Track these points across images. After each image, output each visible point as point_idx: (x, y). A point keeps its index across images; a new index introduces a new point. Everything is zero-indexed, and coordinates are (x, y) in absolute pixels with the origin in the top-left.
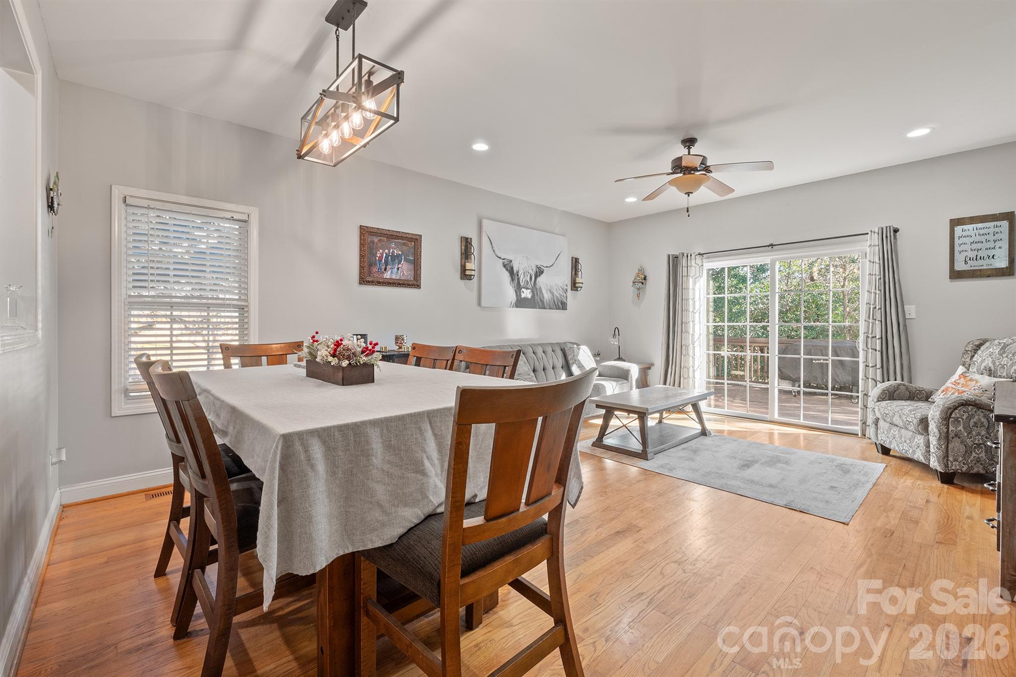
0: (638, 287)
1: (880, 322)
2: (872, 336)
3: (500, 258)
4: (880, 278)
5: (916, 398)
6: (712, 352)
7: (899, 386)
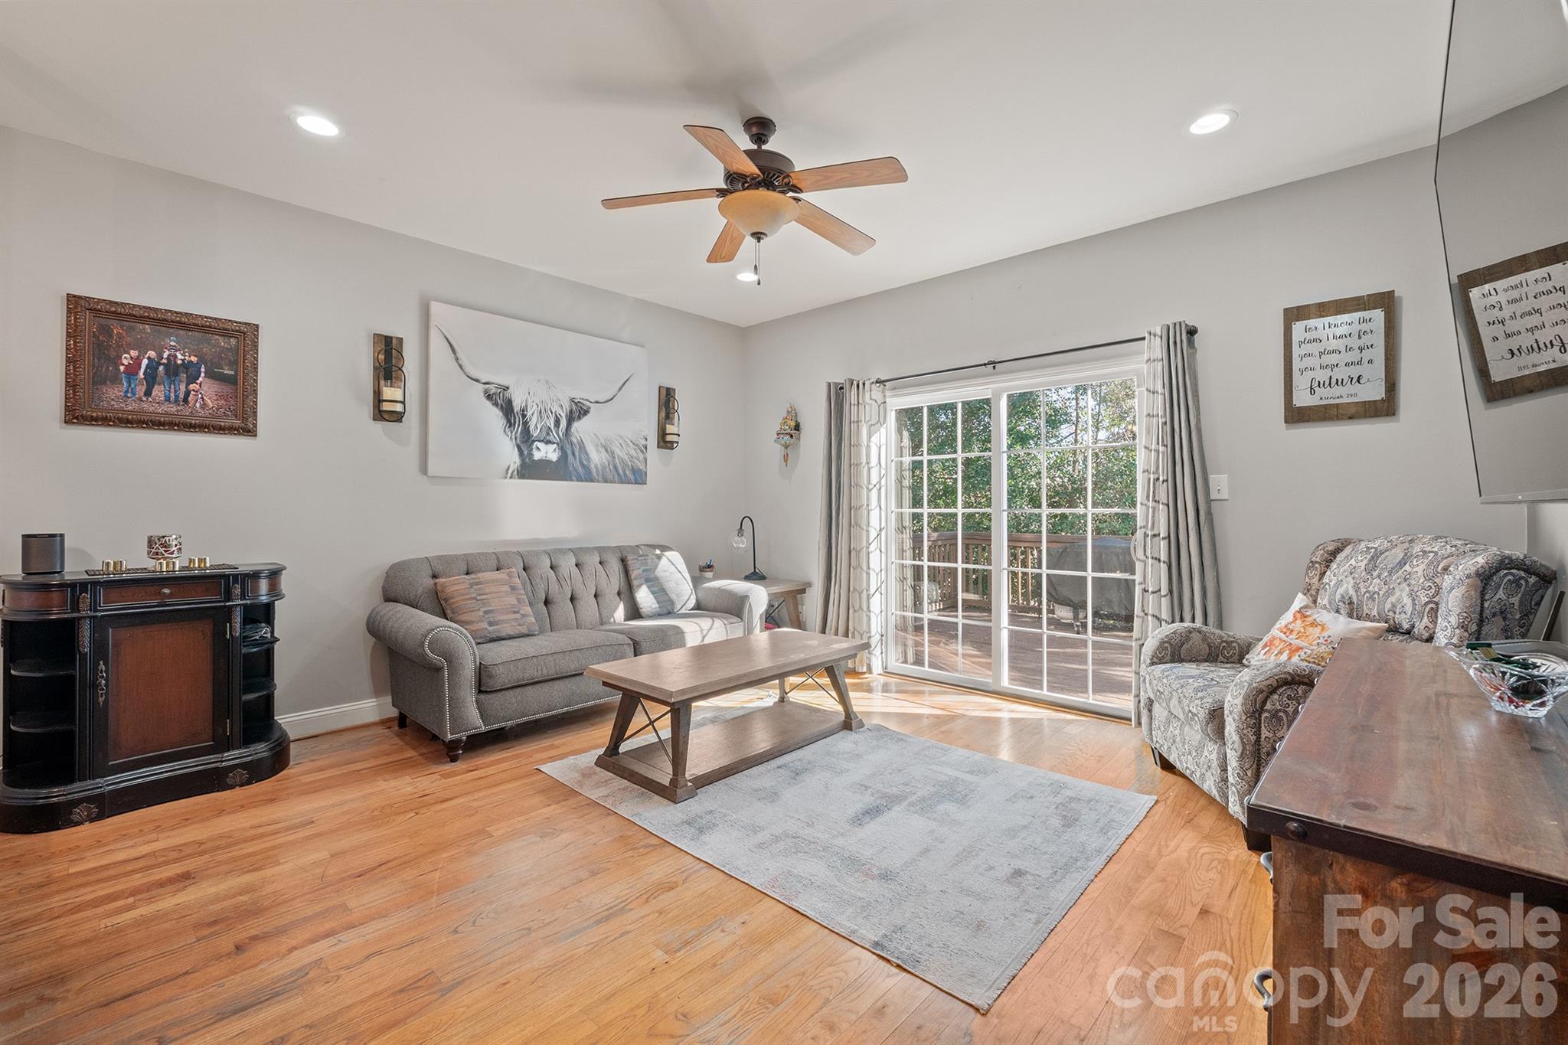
0: (783, 442)
1: (1166, 507)
2: (1153, 533)
3: (477, 380)
4: (1166, 423)
5: (1221, 658)
6: (909, 562)
7: (1190, 632)
